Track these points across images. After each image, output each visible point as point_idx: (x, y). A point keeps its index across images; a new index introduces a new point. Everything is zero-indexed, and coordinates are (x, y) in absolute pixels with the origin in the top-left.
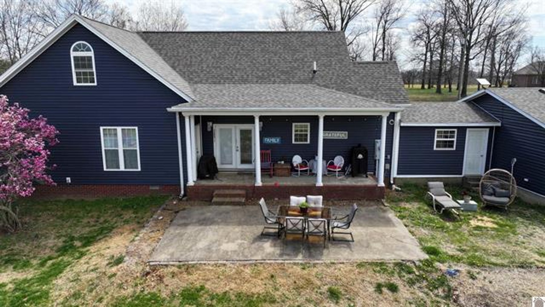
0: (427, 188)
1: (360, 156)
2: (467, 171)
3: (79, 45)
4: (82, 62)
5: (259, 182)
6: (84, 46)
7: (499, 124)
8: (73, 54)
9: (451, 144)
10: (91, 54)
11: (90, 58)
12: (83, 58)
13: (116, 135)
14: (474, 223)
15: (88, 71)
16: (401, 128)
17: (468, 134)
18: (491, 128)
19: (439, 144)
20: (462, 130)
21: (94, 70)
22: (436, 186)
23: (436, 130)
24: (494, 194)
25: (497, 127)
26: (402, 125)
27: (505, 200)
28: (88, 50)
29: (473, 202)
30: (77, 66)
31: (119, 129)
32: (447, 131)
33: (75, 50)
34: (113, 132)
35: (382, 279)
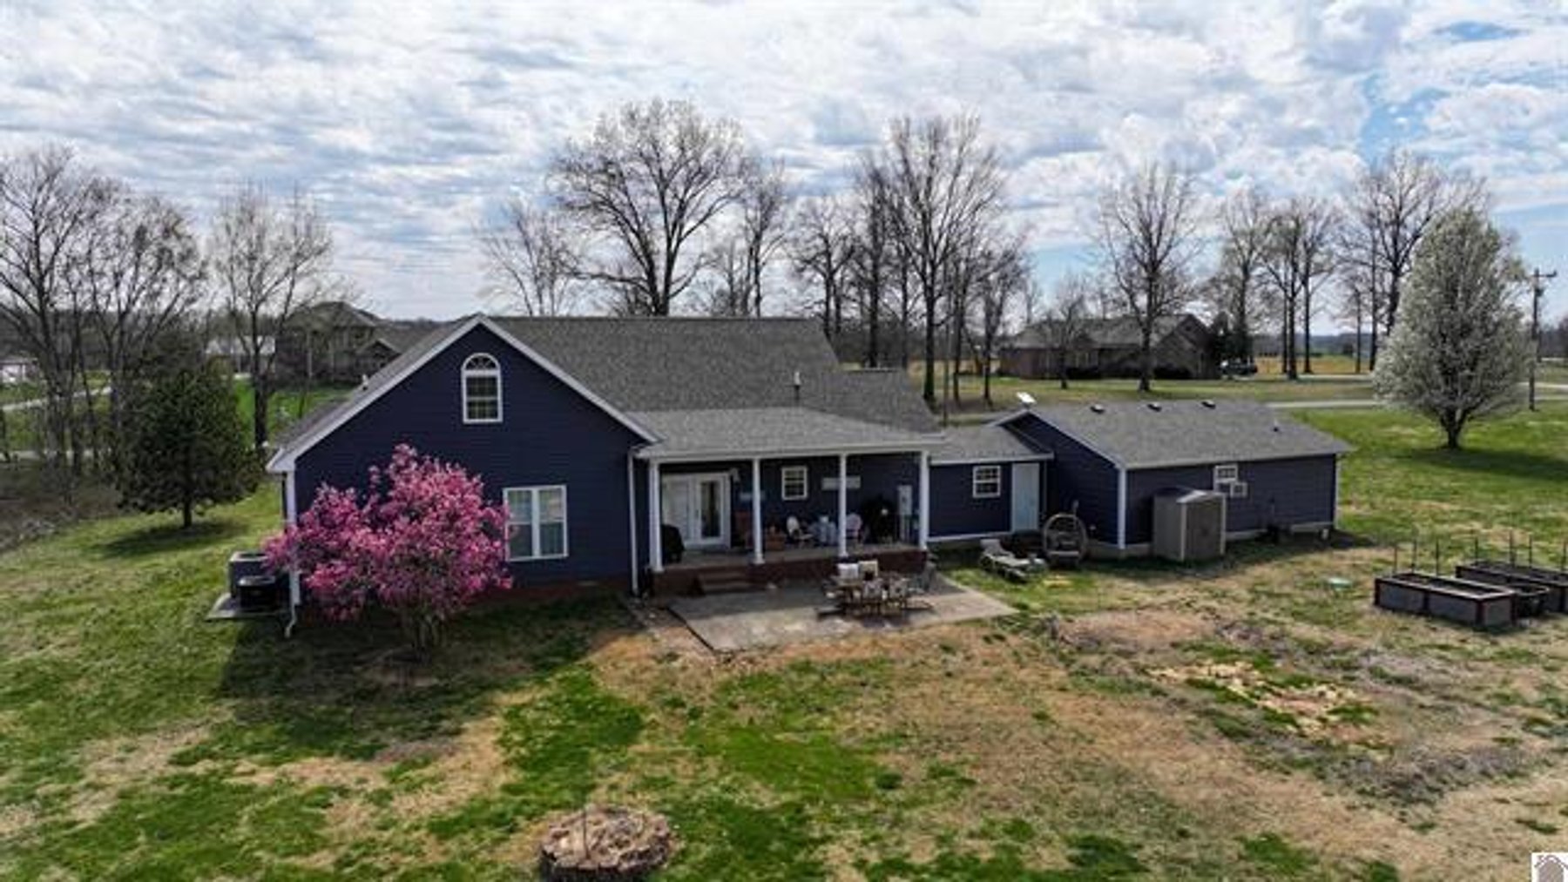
0: (981, 549)
1: (884, 512)
2: (1016, 526)
3: (476, 360)
4: (481, 386)
5: (759, 559)
6: (486, 360)
7: (1051, 456)
8: (466, 373)
9: (994, 487)
10: (496, 373)
11: (493, 379)
12: (482, 380)
13: (529, 501)
14: (1047, 583)
15: (488, 399)
16: (932, 468)
17: (1015, 468)
18: (1041, 462)
19: (983, 488)
20: (1007, 467)
21: (499, 398)
22: (991, 544)
23: (975, 469)
24: (1060, 548)
25: (1049, 461)
26: (935, 462)
27: (1075, 553)
28: (492, 366)
29: (1038, 561)
30: (470, 393)
31: (535, 490)
32: (988, 469)
33: (470, 366)
34: (524, 496)
35: (986, 632)
